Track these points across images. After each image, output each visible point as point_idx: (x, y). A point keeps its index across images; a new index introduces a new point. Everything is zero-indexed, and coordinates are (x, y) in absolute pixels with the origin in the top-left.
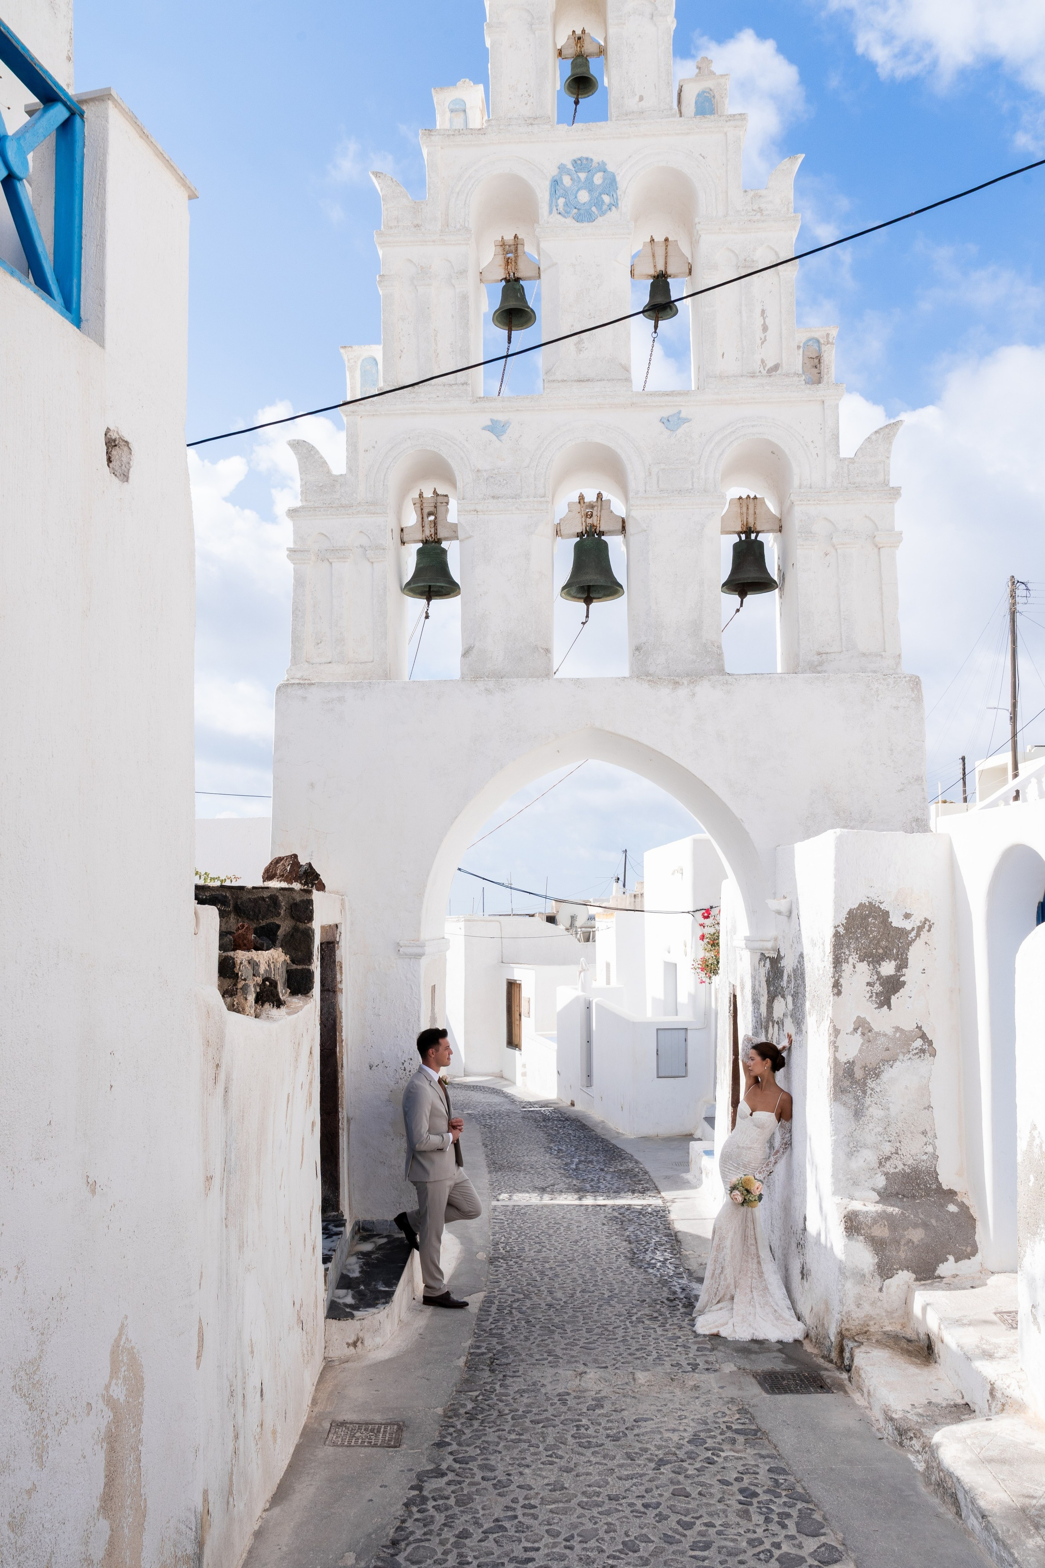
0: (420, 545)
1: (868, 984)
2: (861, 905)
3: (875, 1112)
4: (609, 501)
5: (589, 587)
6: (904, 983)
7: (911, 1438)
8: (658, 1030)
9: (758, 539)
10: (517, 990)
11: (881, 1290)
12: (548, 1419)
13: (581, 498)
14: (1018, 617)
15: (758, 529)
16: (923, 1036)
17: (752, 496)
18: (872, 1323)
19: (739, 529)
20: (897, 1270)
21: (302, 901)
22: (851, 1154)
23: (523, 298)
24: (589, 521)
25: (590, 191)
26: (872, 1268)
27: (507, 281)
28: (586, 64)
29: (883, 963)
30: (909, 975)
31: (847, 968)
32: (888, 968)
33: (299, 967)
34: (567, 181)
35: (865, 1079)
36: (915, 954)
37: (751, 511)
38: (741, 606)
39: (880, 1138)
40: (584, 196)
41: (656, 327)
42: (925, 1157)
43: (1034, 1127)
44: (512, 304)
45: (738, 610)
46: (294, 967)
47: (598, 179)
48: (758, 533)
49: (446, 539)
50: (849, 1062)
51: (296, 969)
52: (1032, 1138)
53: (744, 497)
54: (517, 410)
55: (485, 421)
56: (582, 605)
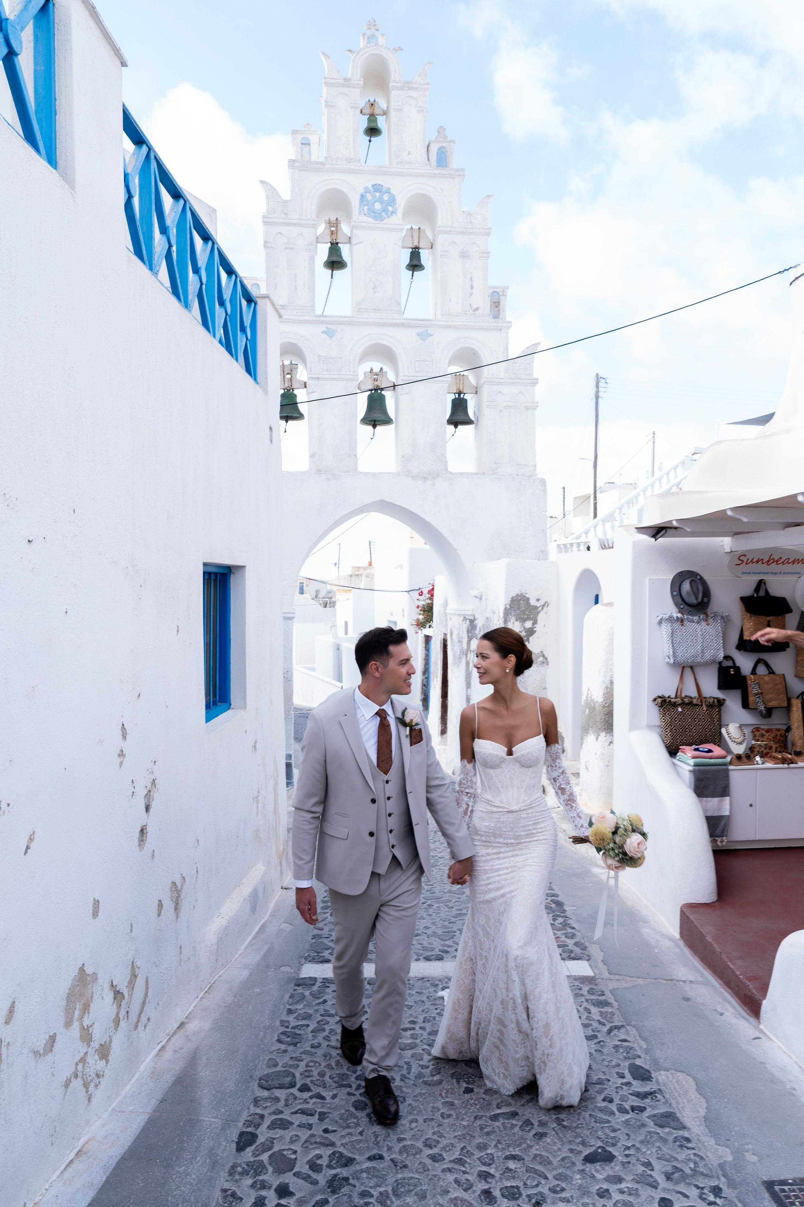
0: (282, 392)
2: (517, 595)
4: (386, 372)
5: (375, 421)
6: (535, 631)
9: (465, 397)
13: (372, 370)
14: (600, 400)
15: (465, 392)
16: (544, 656)
17: (462, 373)
19: (455, 392)
23: (340, 256)
24: (376, 383)
25: (381, 203)
27: (332, 244)
28: (375, 120)
29: (526, 622)
30: (538, 628)
32: (528, 624)
34: (369, 197)
36: (541, 617)
37: (461, 382)
38: (455, 432)
40: (377, 206)
41: (413, 276)
43: (589, 690)
44: (335, 259)
45: (454, 434)
47: (386, 197)
48: (465, 394)
49: (297, 388)
52: (588, 694)
53: (458, 373)
54: (341, 323)
55: (323, 328)
56: (370, 428)
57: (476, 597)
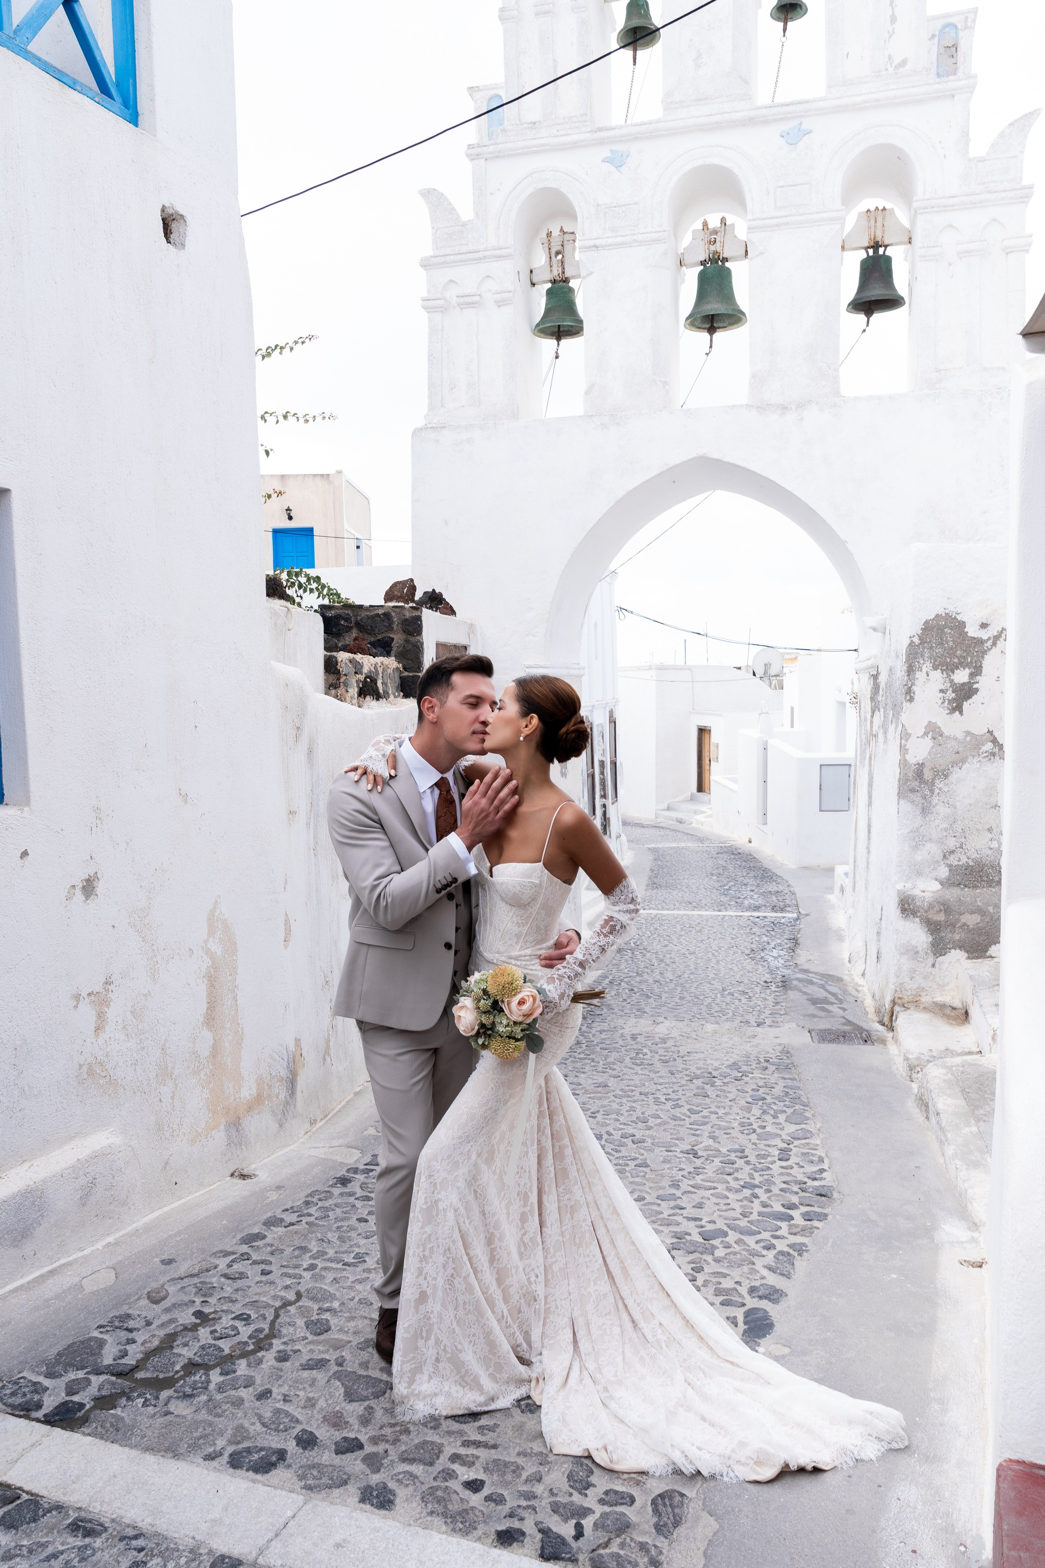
0: (549, 285)
1: (942, 691)
2: (937, 616)
3: (941, 810)
4: (733, 225)
5: (711, 317)
6: (977, 690)
7: (918, 1072)
8: (821, 766)
9: (887, 253)
10: (707, 736)
11: (933, 965)
12: (615, 1048)
13: (705, 224)
15: (886, 243)
16: (995, 741)
17: (881, 208)
18: (923, 994)
19: (867, 245)
20: (950, 949)
21: (413, 617)
22: (916, 848)
23: (647, 15)
24: (712, 248)
26: (925, 946)
29: (956, 672)
30: (983, 683)
31: (920, 676)
32: (961, 676)
33: (411, 674)
35: (933, 779)
36: (988, 662)
37: (879, 224)
38: (868, 325)
39: (945, 834)
41: (784, 30)
42: (990, 852)
44: (637, 21)
45: (864, 331)
46: (406, 674)
48: (886, 246)
49: (574, 277)
50: (918, 764)
51: (408, 676)
53: (872, 209)
54: (636, 138)
55: (605, 152)
56: (706, 335)
57: (875, 630)
